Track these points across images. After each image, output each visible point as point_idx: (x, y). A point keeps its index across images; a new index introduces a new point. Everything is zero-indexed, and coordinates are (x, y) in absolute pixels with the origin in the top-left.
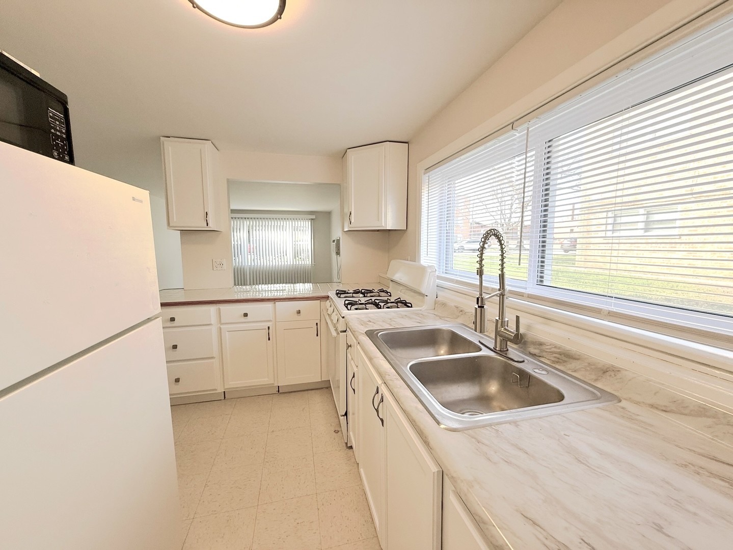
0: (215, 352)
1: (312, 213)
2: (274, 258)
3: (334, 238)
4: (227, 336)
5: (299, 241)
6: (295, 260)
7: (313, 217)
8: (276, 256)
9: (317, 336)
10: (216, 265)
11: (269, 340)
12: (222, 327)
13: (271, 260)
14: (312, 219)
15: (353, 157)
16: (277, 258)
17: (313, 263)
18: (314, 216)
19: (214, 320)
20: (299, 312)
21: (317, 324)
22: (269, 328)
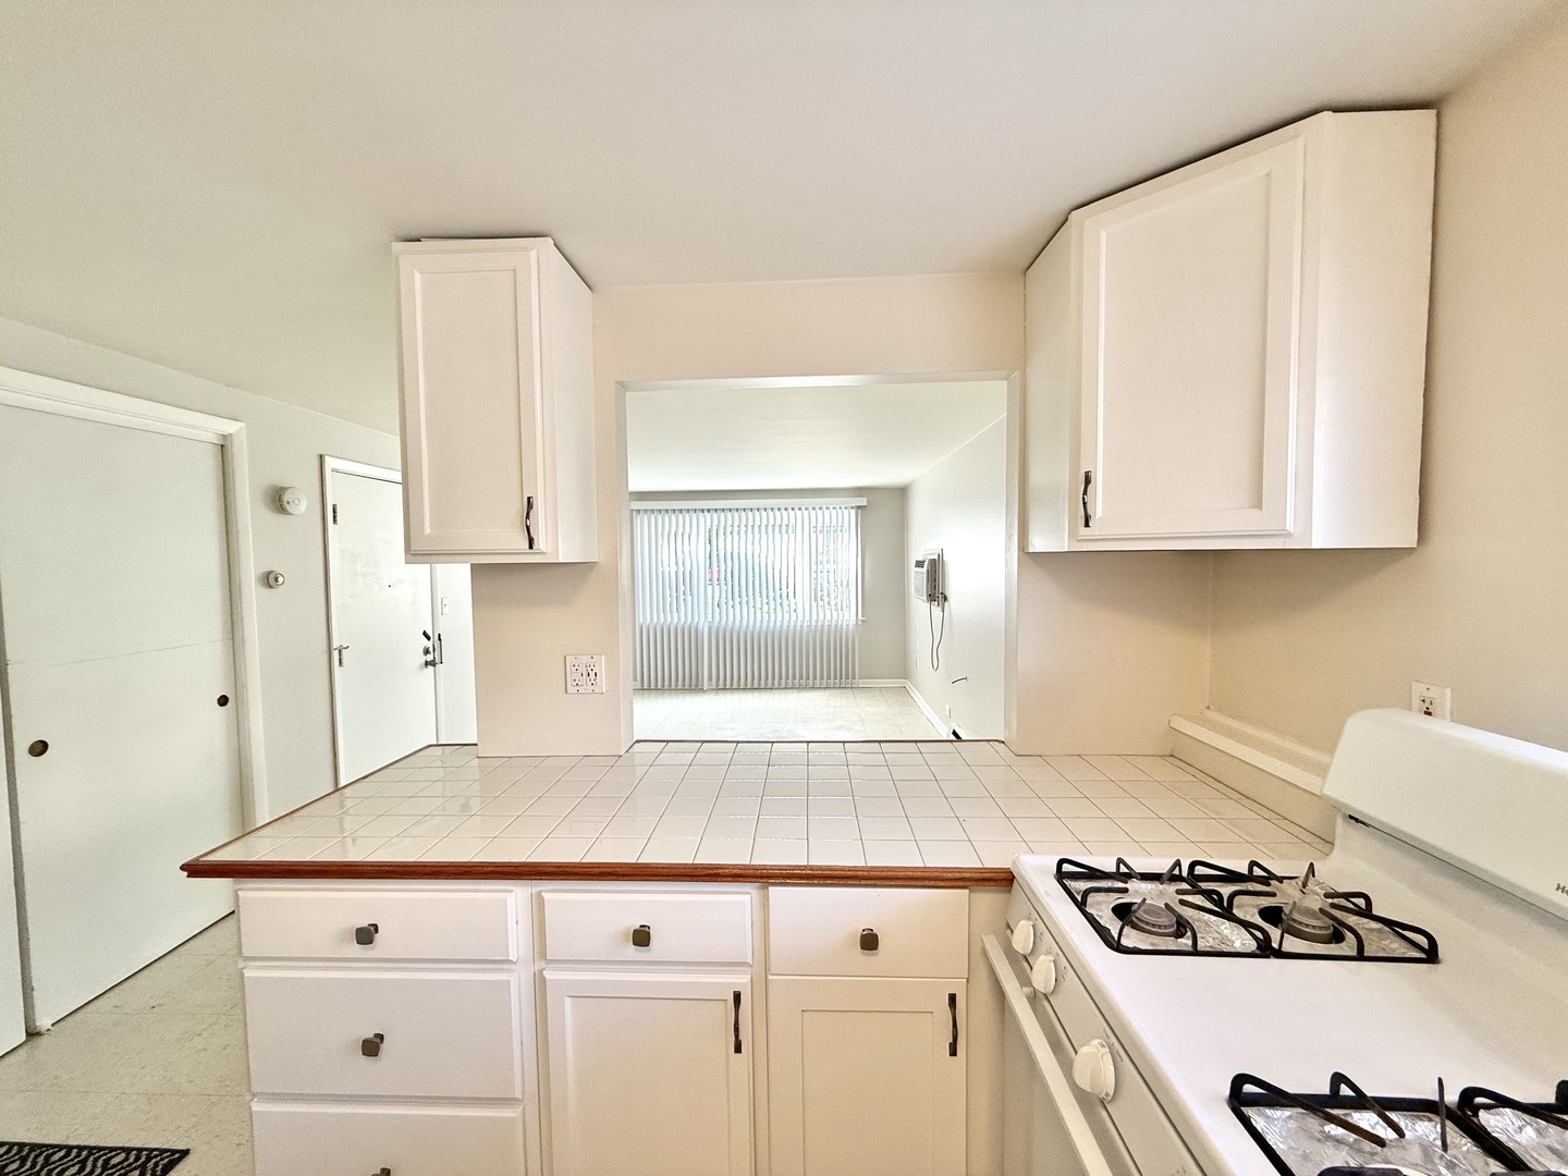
0: (520, 1079)
1: (860, 491)
2: (765, 600)
3: (917, 555)
4: (567, 1015)
5: (825, 562)
6: (814, 605)
7: (863, 501)
8: (771, 595)
9: (953, 1052)
10: (577, 676)
11: (738, 1049)
12: (548, 975)
13: (758, 606)
14: (859, 507)
15: (1104, 235)
16: (772, 603)
17: (860, 617)
18: (865, 499)
19: (518, 944)
20: (869, 942)
21: (952, 999)
22: (737, 997)
